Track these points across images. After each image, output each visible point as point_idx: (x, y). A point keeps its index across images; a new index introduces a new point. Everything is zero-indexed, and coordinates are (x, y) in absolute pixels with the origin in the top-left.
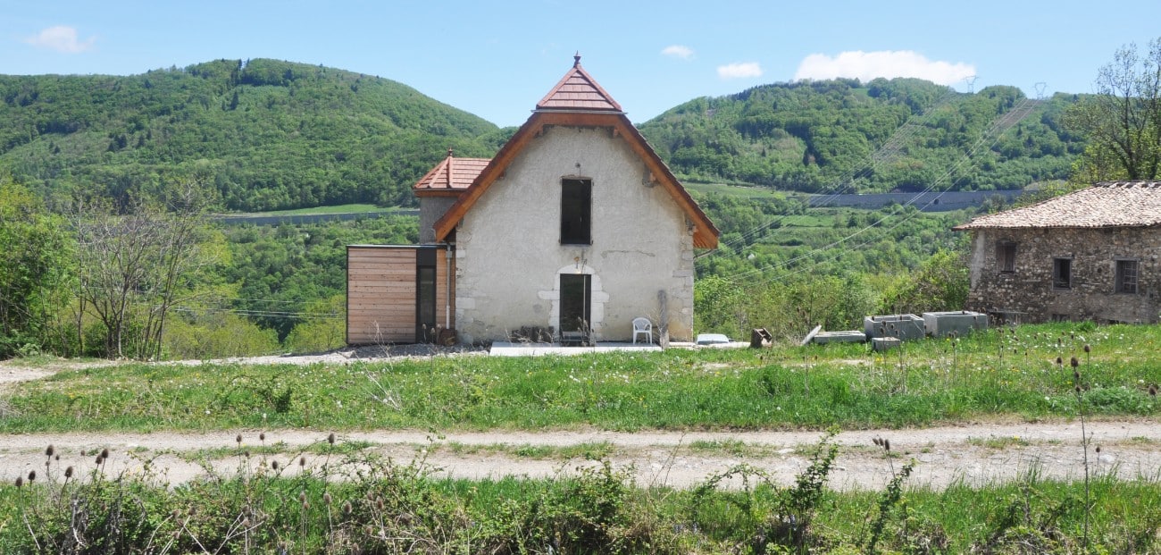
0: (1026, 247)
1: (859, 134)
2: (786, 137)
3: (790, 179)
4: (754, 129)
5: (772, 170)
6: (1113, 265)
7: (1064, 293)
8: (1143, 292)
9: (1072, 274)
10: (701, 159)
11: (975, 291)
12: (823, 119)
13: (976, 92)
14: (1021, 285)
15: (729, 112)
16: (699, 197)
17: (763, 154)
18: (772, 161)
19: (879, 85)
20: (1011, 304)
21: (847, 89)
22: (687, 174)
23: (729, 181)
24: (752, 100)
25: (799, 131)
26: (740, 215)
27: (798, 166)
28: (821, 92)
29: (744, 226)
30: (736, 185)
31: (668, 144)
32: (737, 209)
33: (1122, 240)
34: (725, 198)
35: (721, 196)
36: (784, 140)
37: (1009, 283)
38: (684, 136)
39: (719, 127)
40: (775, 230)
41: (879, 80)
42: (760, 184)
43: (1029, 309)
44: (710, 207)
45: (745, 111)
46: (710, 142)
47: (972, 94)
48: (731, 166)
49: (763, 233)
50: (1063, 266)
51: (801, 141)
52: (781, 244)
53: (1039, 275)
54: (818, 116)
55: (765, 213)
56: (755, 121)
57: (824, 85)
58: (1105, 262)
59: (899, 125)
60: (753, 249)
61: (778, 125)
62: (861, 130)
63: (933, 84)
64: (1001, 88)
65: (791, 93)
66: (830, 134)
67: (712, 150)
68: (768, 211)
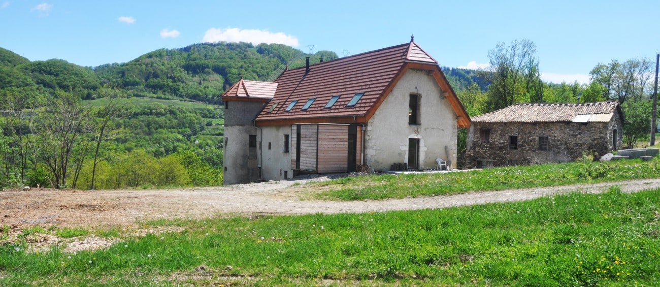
0: (495, 131)
1: (253, 74)
2: (213, 74)
3: (216, 98)
4: (194, 69)
5: (206, 93)
6: (537, 138)
7: (514, 151)
8: (550, 149)
9: (518, 143)
10: (164, 85)
11: (469, 151)
12: (233, 64)
13: (314, 53)
14: (493, 148)
15: (178, 58)
16: (164, 108)
17: (200, 83)
18: (205, 88)
19: (263, 47)
20: (488, 157)
21: (246, 48)
22: (156, 94)
23: (181, 98)
24: (192, 51)
25: (220, 71)
26: (189, 118)
27: (220, 91)
28: (232, 49)
29: (191, 125)
30: (185, 101)
31: (143, 75)
32: (187, 115)
33: (541, 128)
34: (179, 108)
35: (177, 107)
36: (212, 76)
37: (486, 147)
38: (153, 71)
39: (173, 66)
40: (209, 127)
41: (263, 44)
42: (199, 100)
43: (497, 158)
44: (171, 114)
45: (188, 58)
46: (169, 75)
47: (312, 54)
48: (181, 90)
49: (202, 129)
50: (513, 140)
51: (221, 77)
52: (213, 135)
53: (502, 143)
54: (230, 63)
55: (203, 117)
56: (195, 64)
57: (233, 45)
58: (533, 137)
59: (275, 70)
60: (197, 138)
61: (208, 67)
62: (254, 72)
63: (291, 48)
64: (326, 52)
65: (215, 49)
66: (237, 73)
67: (170, 80)
68: (205, 116)
